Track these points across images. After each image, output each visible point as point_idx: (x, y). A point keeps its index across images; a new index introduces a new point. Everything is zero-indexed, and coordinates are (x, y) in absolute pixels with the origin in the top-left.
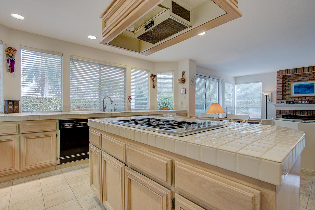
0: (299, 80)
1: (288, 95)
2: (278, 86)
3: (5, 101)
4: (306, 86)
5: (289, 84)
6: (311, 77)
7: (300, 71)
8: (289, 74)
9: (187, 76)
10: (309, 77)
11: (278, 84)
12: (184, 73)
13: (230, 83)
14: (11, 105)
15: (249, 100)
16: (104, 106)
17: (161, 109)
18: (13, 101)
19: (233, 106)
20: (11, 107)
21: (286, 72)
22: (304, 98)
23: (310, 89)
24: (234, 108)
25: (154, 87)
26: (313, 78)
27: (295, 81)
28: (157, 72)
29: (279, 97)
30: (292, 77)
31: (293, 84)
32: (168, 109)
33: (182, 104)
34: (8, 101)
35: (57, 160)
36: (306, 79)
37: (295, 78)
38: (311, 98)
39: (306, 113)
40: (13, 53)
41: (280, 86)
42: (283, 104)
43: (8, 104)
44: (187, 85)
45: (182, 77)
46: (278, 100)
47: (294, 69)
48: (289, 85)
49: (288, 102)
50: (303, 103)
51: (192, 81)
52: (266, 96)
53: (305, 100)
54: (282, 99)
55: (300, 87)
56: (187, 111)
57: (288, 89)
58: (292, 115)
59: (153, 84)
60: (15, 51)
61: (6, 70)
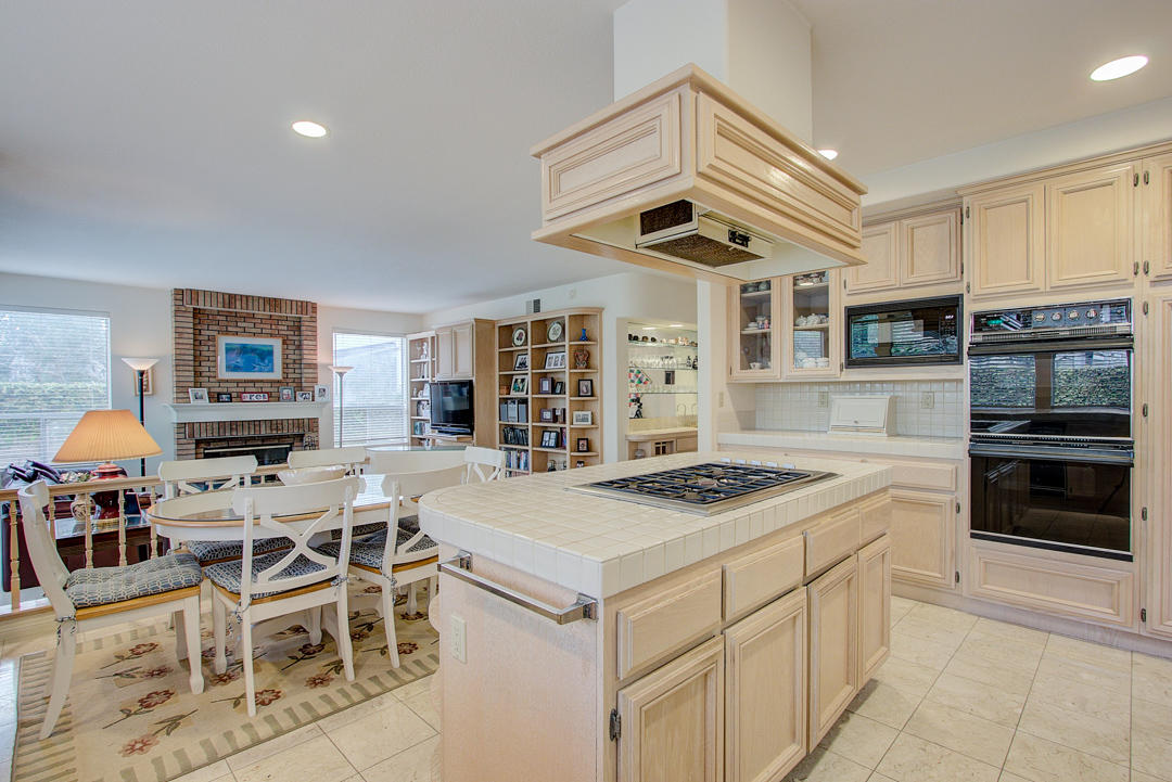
0: (238, 330)
1: (208, 374)
2: (181, 341)
4: (256, 350)
5: (212, 339)
6: (265, 326)
7: (244, 305)
8: (214, 308)
10: (262, 326)
11: (179, 334)
21: (208, 299)
22: (252, 385)
23: (266, 361)
26: (270, 331)
27: (227, 333)
29: (182, 379)
30: (218, 317)
31: (223, 341)
36: (254, 330)
37: (226, 323)
38: (266, 385)
41: (185, 341)
42: (199, 402)
46: (181, 389)
47: (230, 295)
48: (211, 343)
49: (216, 397)
50: (254, 398)
52: (142, 373)
53: (254, 390)
54: (192, 384)
55: (244, 349)
57: (207, 354)
58: (228, 435)
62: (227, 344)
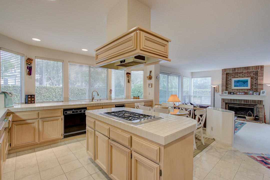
0: (238, 76)
1: (230, 88)
2: (223, 81)
3: (26, 95)
4: (242, 81)
5: (231, 79)
6: (246, 75)
7: (238, 70)
8: (230, 72)
9: (153, 74)
10: (245, 75)
11: (223, 79)
12: (151, 72)
13: (187, 77)
14: (29, 98)
15: (203, 90)
16: (93, 97)
17: (134, 98)
18: (31, 96)
19: (190, 95)
20: (30, 99)
21: (229, 70)
22: (241, 90)
23: (246, 84)
24: (191, 96)
25: (129, 82)
26: (247, 76)
27: (235, 77)
28: (132, 70)
29: (223, 89)
30: (233, 74)
31: (233, 80)
32: (139, 98)
33: (149, 94)
34: (28, 95)
35: (62, 136)
36: (242, 76)
37: (235, 75)
38: (246, 90)
39: (242, 101)
40: (31, 62)
41: (224, 80)
42: (225, 94)
43: (28, 98)
44: (153, 81)
45: (150, 75)
46: (222, 91)
47: (234, 68)
48: (230, 80)
49: (230, 93)
50: (240, 94)
51: (157, 78)
52: (214, 88)
53: (242, 91)
54: (225, 90)
55: (238, 81)
56: (153, 100)
57: (230, 83)
58: (232, 102)
59: (128, 80)
60: (32, 61)
61: (26, 74)
62: (234, 80)
